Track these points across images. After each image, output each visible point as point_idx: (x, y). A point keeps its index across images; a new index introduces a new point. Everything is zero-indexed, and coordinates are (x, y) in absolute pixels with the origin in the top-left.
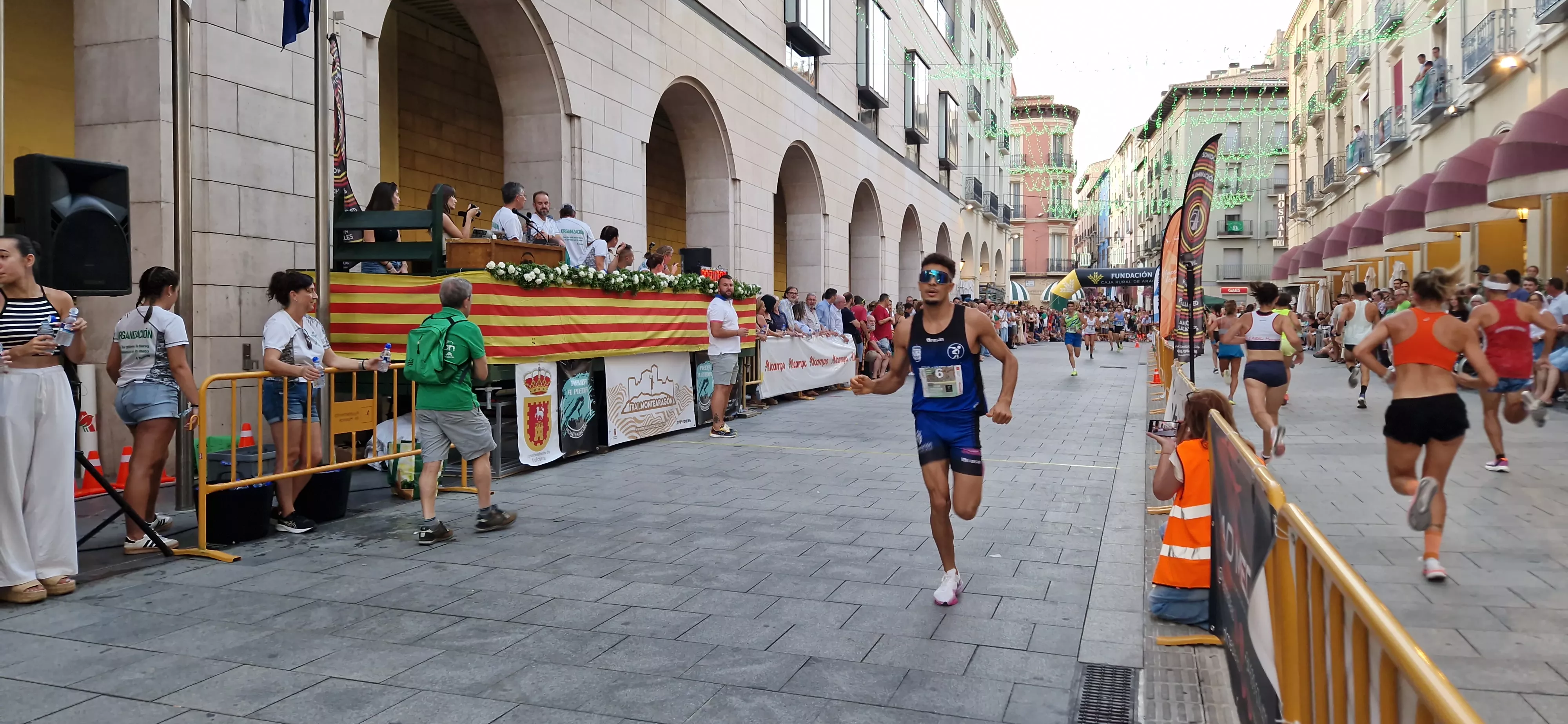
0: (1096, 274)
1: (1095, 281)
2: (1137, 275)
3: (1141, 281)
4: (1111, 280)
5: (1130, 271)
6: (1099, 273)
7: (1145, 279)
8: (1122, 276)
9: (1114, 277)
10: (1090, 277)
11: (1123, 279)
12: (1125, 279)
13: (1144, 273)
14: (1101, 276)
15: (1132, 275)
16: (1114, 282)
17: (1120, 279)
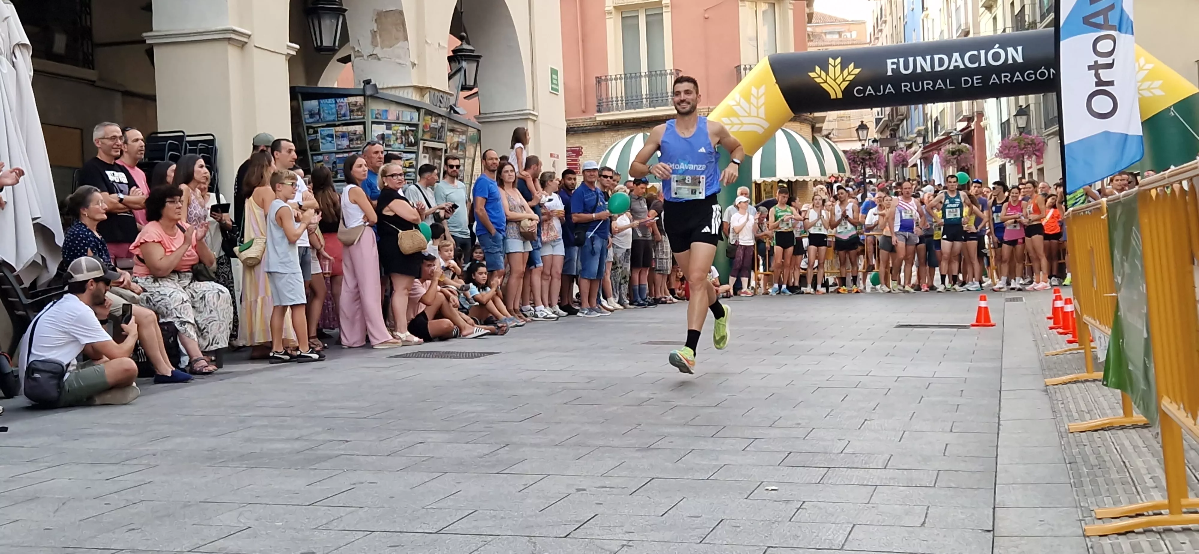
0: (834, 65)
1: (835, 90)
2: (972, 59)
3: (985, 79)
4: (886, 80)
5: (947, 48)
6: (847, 59)
7: (998, 70)
8: (923, 64)
9: (896, 71)
10: (817, 75)
11: (924, 75)
12: (934, 76)
13: (996, 49)
14: (853, 71)
15: (957, 61)
16: (897, 87)
17: (916, 77)
